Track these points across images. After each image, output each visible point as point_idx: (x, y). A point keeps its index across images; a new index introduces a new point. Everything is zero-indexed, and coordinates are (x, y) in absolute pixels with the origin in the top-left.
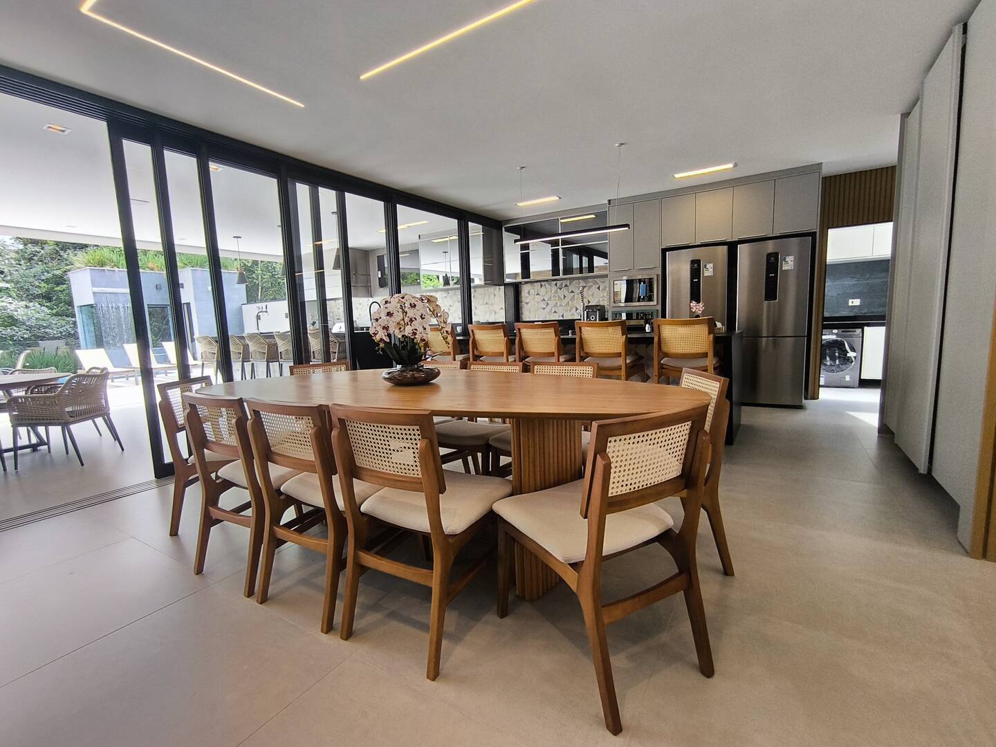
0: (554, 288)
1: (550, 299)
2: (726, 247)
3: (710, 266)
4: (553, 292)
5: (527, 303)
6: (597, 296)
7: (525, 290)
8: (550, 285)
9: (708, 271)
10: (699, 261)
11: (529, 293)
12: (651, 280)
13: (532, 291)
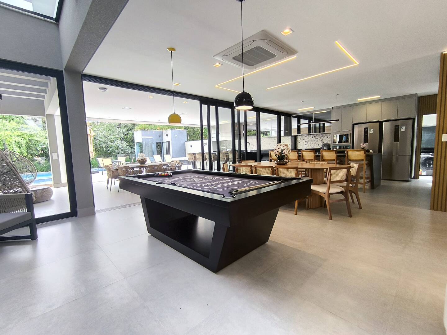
0: (310, 137)
1: (308, 141)
2: (379, 123)
3: (372, 130)
4: (310, 138)
5: (299, 143)
6: (327, 141)
7: (299, 138)
8: (309, 136)
9: (371, 131)
10: (368, 128)
11: (300, 139)
12: (347, 135)
13: (301, 138)
